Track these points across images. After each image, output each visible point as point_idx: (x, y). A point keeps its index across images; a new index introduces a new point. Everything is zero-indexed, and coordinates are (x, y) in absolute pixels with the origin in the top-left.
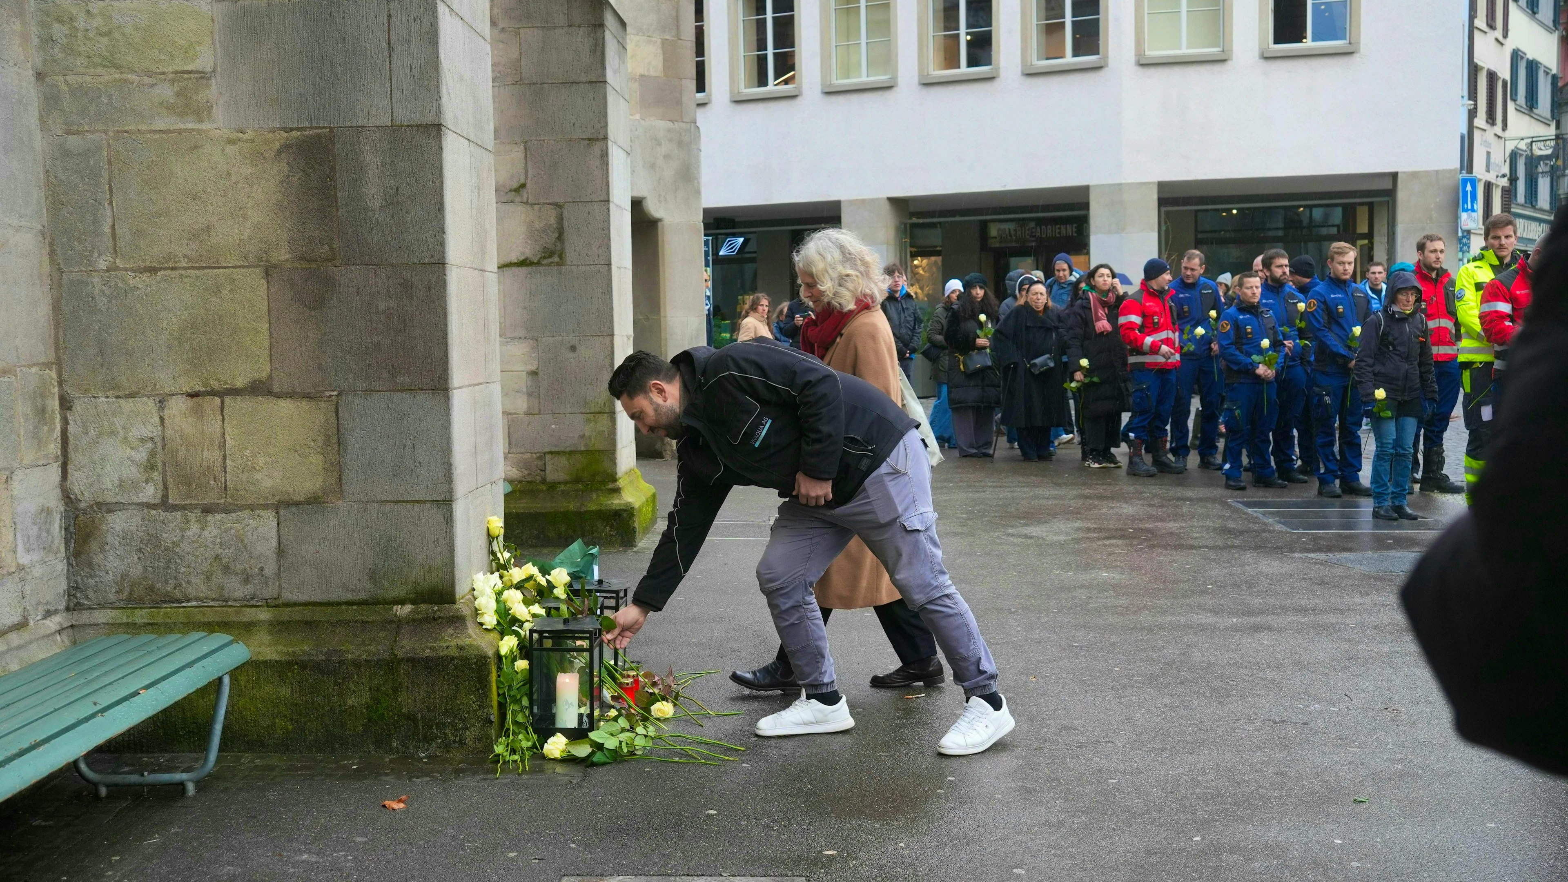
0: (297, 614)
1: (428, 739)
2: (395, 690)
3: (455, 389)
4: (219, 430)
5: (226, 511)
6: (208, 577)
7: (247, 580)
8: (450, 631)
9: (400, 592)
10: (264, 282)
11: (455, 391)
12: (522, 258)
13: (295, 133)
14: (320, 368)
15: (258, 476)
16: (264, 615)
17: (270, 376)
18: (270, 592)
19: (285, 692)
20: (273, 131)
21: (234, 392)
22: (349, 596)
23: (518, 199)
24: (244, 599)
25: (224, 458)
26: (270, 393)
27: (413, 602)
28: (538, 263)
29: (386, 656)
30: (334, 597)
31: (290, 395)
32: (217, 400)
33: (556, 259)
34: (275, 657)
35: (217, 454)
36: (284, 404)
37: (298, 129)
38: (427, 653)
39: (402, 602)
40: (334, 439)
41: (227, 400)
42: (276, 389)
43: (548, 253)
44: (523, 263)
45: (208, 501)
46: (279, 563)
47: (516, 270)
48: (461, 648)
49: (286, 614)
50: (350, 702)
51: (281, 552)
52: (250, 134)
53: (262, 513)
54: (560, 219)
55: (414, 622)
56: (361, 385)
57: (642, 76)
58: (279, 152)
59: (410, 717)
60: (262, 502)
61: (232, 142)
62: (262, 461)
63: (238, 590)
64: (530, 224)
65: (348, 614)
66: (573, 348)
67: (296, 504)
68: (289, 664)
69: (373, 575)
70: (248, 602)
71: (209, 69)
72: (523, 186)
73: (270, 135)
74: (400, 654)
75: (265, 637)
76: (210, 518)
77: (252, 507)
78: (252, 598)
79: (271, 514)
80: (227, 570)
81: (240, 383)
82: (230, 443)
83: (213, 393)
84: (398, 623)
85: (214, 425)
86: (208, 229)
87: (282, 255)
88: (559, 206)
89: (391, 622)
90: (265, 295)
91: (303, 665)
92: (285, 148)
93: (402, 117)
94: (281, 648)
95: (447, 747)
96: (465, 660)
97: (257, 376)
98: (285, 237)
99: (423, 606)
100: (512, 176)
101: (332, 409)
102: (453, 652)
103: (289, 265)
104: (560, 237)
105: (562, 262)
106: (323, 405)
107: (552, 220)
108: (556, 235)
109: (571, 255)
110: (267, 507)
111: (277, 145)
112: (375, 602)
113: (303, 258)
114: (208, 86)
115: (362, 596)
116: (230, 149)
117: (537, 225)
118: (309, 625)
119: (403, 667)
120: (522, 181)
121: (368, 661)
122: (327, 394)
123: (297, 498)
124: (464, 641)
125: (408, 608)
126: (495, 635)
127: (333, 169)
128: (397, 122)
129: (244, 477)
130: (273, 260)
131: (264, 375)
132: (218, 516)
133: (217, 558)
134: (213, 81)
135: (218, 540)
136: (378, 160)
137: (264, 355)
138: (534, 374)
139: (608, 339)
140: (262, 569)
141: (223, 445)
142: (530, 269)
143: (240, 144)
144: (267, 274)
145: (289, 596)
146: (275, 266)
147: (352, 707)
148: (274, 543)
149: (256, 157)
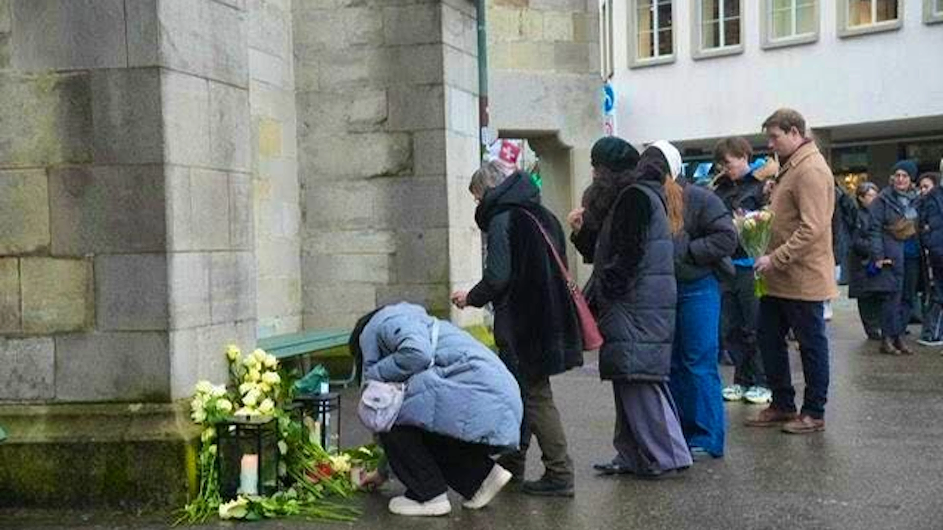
0: (66, 410)
1: (144, 501)
2: (123, 464)
3: (176, 252)
4: (16, 282)
5: (21, 338)
6: (8, 384)
7: (34, 386)
8: (165, 422)
9: (134, 395)
10: (45, 179)
11: (176, 255)
12: (385, 171)
13: (64, 75)
14: (83, 238)
15: (41, 312)
16: (43, 410)
17: (50, 244)
18: (48, 394)
19: (50, 465)
20: (50, 73)
21: (27, 255)
22: (100, 398)
23: (382, 129)
24: (32, 399)
25: (20, 301)
26: (50, 255)
27: (143, 402)
28: (396, 175)
29: (117, 440)
30: (90, 398)
31: (64, 257)
32: (16, 261)
33: (408, 171)
34: (46, 440)
35: (16, 298)
36: (60, 264)
37: (66, 71)
38: (145, 438)
39: (135, 402)
40: (92, 287)
41: (22, 260)
42: (53, 252)
43: (403, 167)
44: (385, 175)
45: (9, 331)
46: (55, 374)
47: (381, 180)
48: (167, 435)
49: (58, 409)
50: (93, 473)
51: (56, 366)
52: (36, 76)
53: (44, 339)
54: (411, 143)
55: (143, 416)
56: (108, 249)
57: (557, 41)
58: (54, 89)
59: (132, 484)
60: (45, 331)
61: (23, 81)
62: (44, 302)
63: (27, 393)
64: (391, 147)
65: (97, 410)
66: (420, 236)
67: (67, 333)
68: (53, 445)
69: (117, 384)
70: (34, 402)
71: (7, 30)
72: (386, 119)
73: (49, 77)
74: (127, 438)
75: (42, 427)
76: (10, 342)
77: (37, 335)
78: (37, 399)
79: (50, 339)
80: (20, 379)
81: (30, 248)
82: (24, 289)
83: (12, 256)
84: (130, 417)
85: (13, 278)
86: (9, 142)
87: (57, 159)
88: (410, 133)
89: (126, 416)
90: (45, 186)
91: (62, 446)
92: (58, 84)
93: (134, 62)
94: (51, 434)
95: (156, 506)
96: (169, 443)
97: (41, 243)
98: (59, 146)
99: (148, 405)
100: (378, 113)
101: (91, 265)
102: (162, 438)
103: (62, 166)
104: (411, 156)
105: (412, 174)
106: (85, 263)
107: (406, 144)
108: (407, 155)
109: (418, 168)
110: (46, 335)
111: (52, 84)
112: (119, 402)
113: (71, 162)
114: (6, 43)
115: (110, 397)
116: (23, 87)
117: (396, 147)
118: (73, 418)
119: (130, 448)
120: (385, 116)
121: (105, 443)
122: (87, 255)
123: (68, 329)
124: (171, 429)
125: (139, 406)
126: (202, 427)
127: (89, 100)
128: (131, 65)
129: (33, 314)
130: (51, 163)
131: (46, 243)
132: (16, 342)
133: (15, 371)
134: (10, 40)
135: (15, 358)
136: (118, 93)
137: (45, 229)
138: (393, 255)
139: (444, 230)
140: (43, 379)
141: (20, 293)
142: (391, 179)
143: (30, 83)
144: (48, 172)
145: (61, 397)
146: (52, 167)
147: (94, 476)
148: (52, 360)
149: (39, 91)
